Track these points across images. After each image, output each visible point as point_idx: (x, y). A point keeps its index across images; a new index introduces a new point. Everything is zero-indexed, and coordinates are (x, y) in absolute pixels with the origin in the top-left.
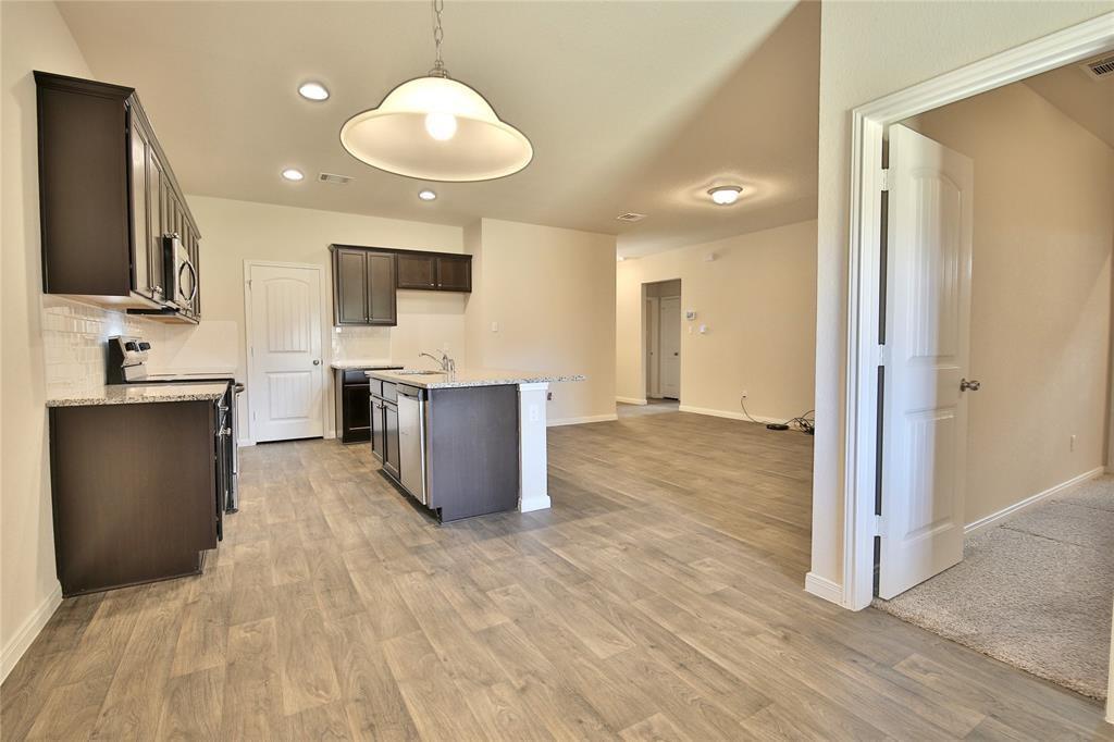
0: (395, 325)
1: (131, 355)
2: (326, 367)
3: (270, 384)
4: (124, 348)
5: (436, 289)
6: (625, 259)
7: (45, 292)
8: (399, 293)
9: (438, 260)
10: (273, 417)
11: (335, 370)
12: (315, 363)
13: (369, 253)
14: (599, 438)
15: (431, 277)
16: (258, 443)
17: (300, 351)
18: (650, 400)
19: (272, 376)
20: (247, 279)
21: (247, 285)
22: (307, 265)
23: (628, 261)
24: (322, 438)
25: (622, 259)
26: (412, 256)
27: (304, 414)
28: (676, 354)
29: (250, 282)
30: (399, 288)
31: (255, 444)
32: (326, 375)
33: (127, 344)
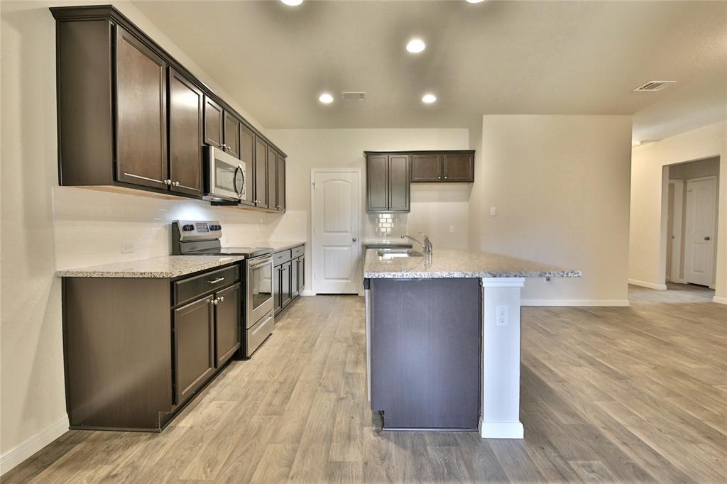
0: (409, 211)
2: (360, 244)
3: (325, 255)
4: (181, 229)
5: (442, 181)
6: (642, 142)
7: (60, 185)
8: (413, 187)
9: (445, 156)
10: (327, 277)
12: (354, 240)
13: (391, 156)
14: (605, 329)
15: (439, 171)
16: (317, 294)
17: (344, 232)
18: (671, 285)
19: (326, 248)
20: (312, 182)
21: (312, 186)
22: (349, 170)
23: (646, 145)
24: (357, 294)
25: (638, 143)
26: (424, 156)
27: (346, 277)
28: (708, 239)
29: (314, 184)
30: (413, 182)
31: (315, 295)
32: (360, 249)
33: (184, 227)
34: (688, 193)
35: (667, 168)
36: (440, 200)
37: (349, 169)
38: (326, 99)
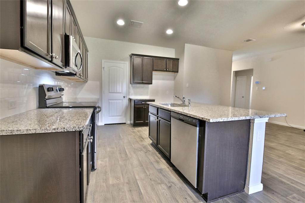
0: (152, 84)
1: (48, 94)
2: (128, 98)
3: (109, 104)
4: (46, 90)
5: (166, 71)
8: (154, 73)
9: (167, 60)
10: (110, 115)
11: (130, 100)
12: (124, 97)
13: (144, 57)
15: (165, 67)
16: (105, 124)
17: (119, 93)
19: (110, 101)
20: (103, 66)
21: (103, 69)
24: (125, 123)
26: (159, 59)
27: (120, 115)
28: (243, 97)
29: (104, 68)
30: (154, 70)
31: (104, 125)
32: (127, 101)
33: (48, 89)
34: (237, 81)
35: (234, 72)
36: (163, 79)
37: (123, 62)
38: (121, 22)
